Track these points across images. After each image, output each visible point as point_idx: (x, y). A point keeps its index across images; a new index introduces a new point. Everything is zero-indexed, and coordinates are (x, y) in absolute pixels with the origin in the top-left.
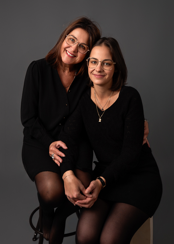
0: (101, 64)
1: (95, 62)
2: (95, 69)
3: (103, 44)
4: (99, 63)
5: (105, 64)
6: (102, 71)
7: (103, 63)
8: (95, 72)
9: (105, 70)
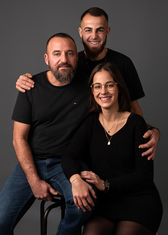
0: (105, 87)
1: (99, 87)
2: (100, 93)
3: (102, 69)
4: (103, 86)
5: (108, 86)
6: (107, 92)
7: (106, 86)
8: (101, 96)
9: (110, 92)
